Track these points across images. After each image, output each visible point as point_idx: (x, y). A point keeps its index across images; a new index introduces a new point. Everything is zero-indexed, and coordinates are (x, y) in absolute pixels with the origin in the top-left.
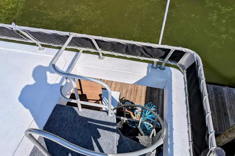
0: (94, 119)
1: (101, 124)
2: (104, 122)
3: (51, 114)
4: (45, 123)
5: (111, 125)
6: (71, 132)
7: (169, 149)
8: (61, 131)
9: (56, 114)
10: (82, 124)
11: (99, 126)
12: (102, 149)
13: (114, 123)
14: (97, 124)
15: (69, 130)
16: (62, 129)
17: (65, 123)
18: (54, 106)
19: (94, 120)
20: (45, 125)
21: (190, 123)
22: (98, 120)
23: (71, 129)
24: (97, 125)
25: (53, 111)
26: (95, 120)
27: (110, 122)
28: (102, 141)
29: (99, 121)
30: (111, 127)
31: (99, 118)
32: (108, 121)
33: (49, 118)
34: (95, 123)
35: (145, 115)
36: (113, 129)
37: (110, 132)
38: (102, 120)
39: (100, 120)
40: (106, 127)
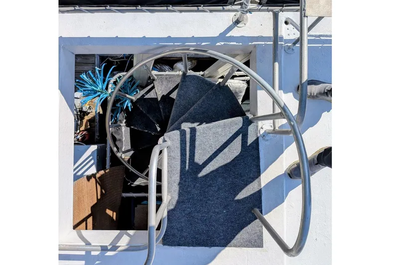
0: (179, 169)
1: (186, 155)
2: (181, 150)
3: (184, 246)
4: (203, 248)
5: (185, 137)
6: (209, 200)
7: (203, 44)
8: (211, 216)
9: (183, 237)
10: (192, 186)
11: (190, 156)
12: (225, 143)
13: (181, 134)
14: (187, 162)
15: (207, 203)
16: (207, 215)
17: (196, 214)
18: (169, 247)
19: (181, 168)
20: (205, 246)
21: (166, 8)
22: (180, 161)
23: (204, 201)
24: (189, 161)
25: (179, 245)
26: (181, 165)
27: (181, 141)
28: (213, 146)
29: (181, 159)
30: (188, 136)
31: (176, 161)
32: (179, 145)
33: (192, 246)
34: (187, 164)
35: (99, 92)
36: (191, 133)
37: (197, 137)
38: (179, 155)
39: (179, 158)
40: (190, 145)
